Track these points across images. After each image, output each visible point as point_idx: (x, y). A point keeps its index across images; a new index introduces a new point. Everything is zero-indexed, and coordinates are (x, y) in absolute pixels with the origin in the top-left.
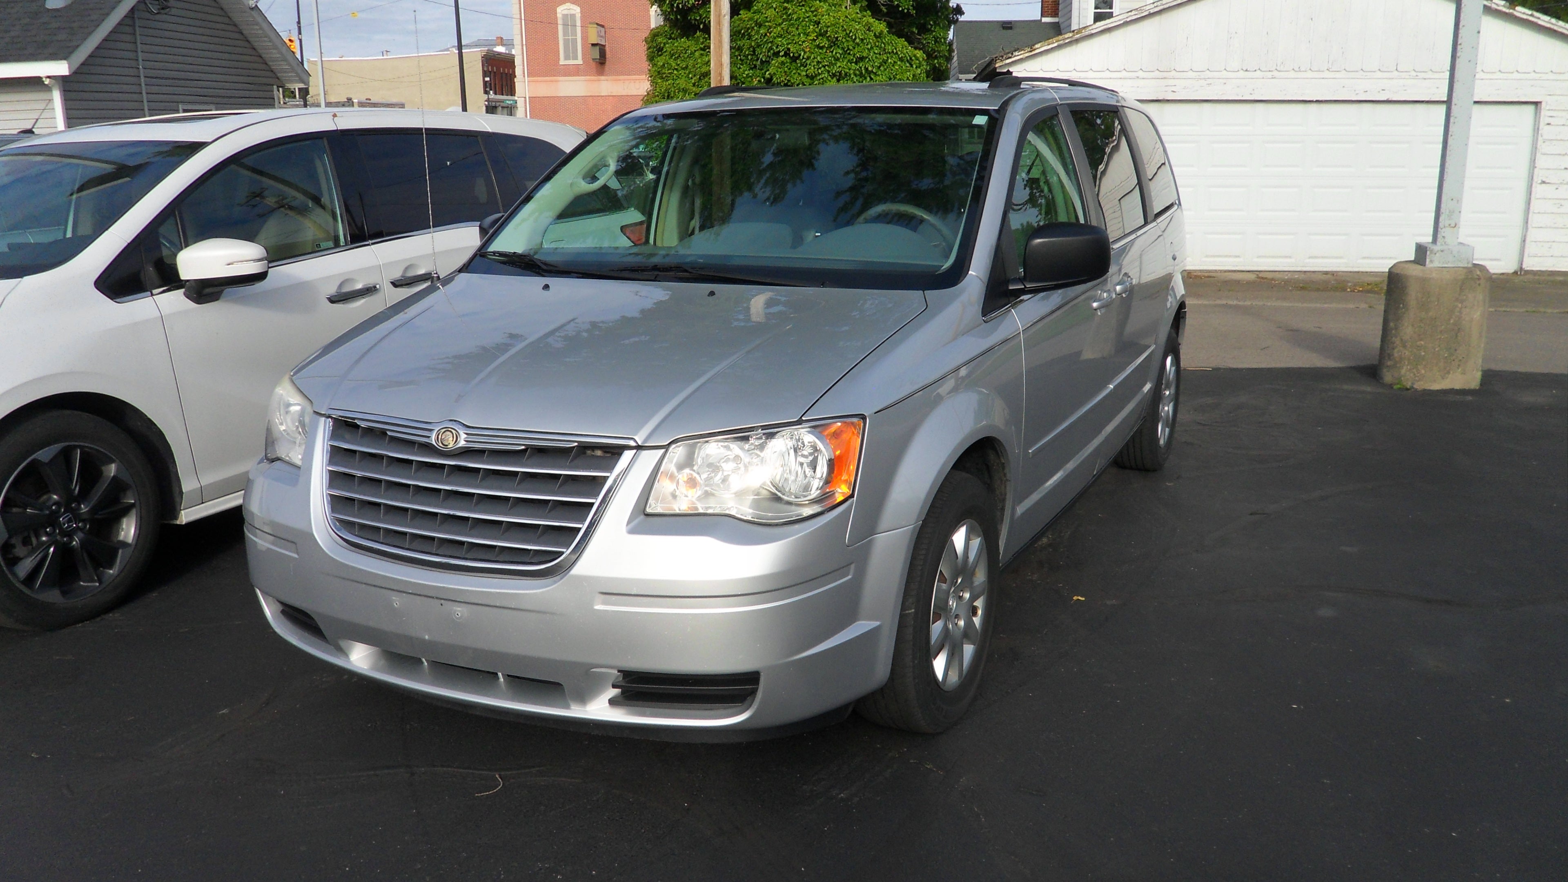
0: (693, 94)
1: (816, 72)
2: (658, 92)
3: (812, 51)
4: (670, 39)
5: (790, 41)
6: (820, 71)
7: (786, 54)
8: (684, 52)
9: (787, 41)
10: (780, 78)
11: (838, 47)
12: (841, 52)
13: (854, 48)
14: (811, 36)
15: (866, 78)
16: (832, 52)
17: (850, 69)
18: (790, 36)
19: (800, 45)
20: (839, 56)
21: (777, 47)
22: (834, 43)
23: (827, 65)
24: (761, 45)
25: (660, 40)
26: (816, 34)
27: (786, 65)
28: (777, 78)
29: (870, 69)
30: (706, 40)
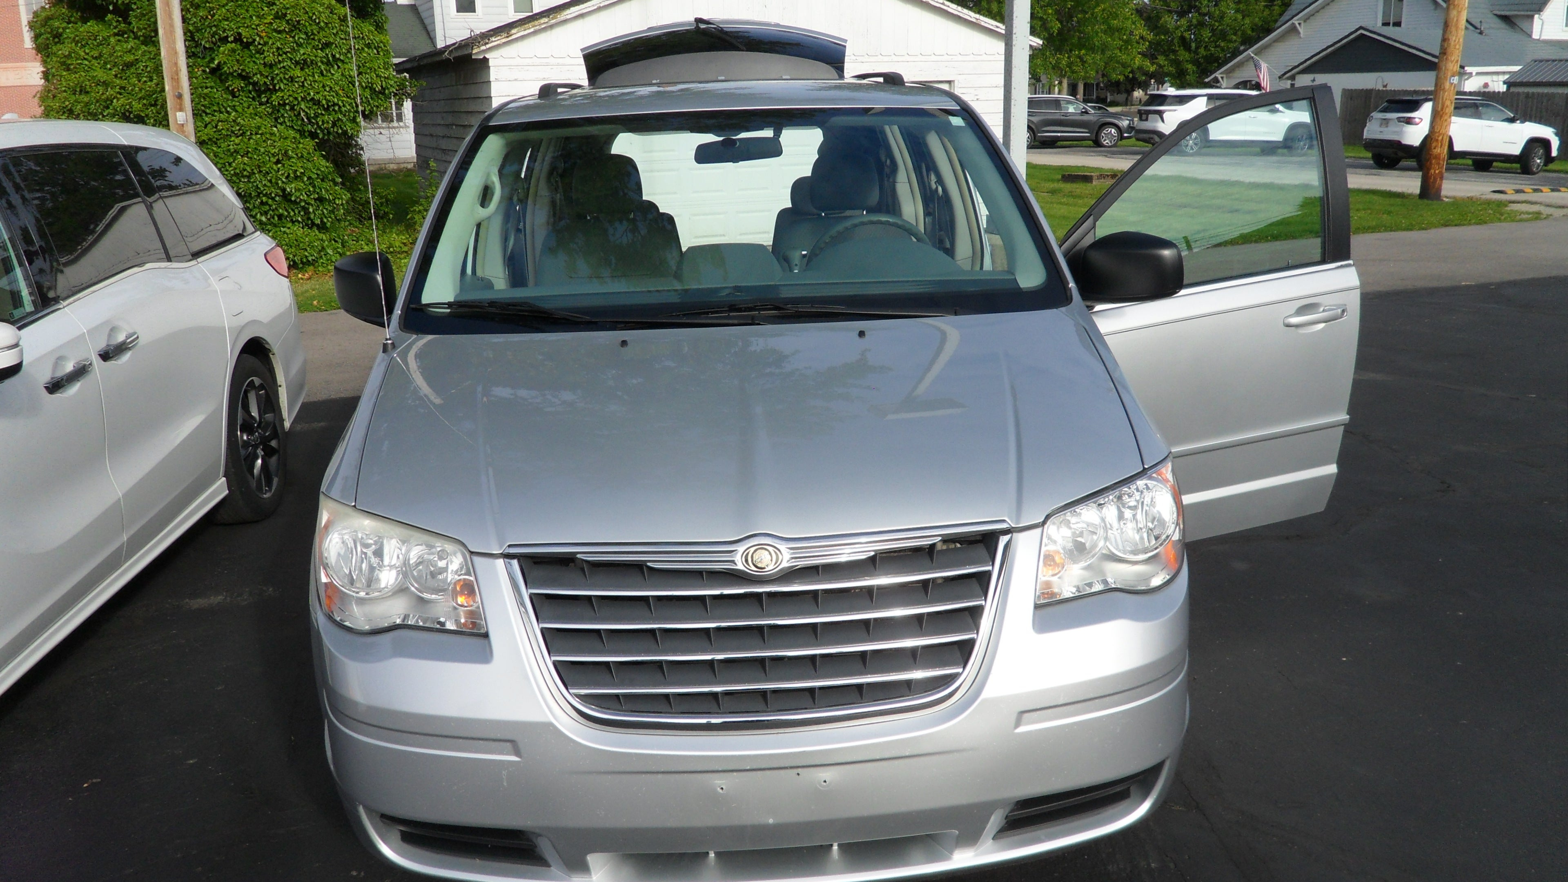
0: (118, 87)
1: (277, 60)
2: (65, 87)
3: (270, 35)
4: (68, 23)
5: (241, 25)
6: (280, 58)
7: (235, 41)
8: (92, 38)
9: (237, 25)
10: (232, 67)
11: (300, 31)
12: (304, 36)
13: (319, 33)
14: (266, 18)
15: (333, 67)
16: (294, 37)
17: (316, 57)
18: (239, 19)
19: (253, 29)
20: (302, 41)
21: (224, 32)
22: (295, 26)
23: (289, 52)
24: (202, 29)
25: (57, 24)
26: (272, 17)
27: (237, 52)
28: (228, 68)
29: (338, 56)
30: (120, 23)
